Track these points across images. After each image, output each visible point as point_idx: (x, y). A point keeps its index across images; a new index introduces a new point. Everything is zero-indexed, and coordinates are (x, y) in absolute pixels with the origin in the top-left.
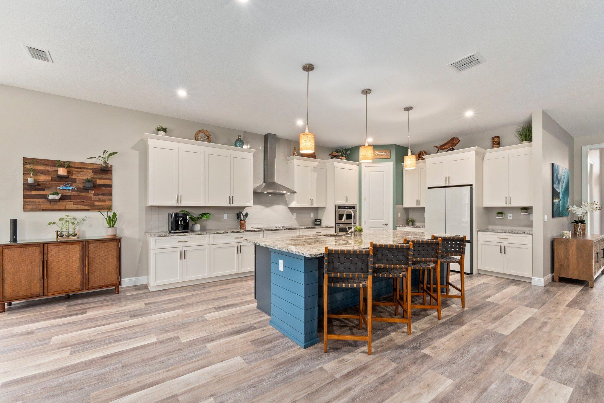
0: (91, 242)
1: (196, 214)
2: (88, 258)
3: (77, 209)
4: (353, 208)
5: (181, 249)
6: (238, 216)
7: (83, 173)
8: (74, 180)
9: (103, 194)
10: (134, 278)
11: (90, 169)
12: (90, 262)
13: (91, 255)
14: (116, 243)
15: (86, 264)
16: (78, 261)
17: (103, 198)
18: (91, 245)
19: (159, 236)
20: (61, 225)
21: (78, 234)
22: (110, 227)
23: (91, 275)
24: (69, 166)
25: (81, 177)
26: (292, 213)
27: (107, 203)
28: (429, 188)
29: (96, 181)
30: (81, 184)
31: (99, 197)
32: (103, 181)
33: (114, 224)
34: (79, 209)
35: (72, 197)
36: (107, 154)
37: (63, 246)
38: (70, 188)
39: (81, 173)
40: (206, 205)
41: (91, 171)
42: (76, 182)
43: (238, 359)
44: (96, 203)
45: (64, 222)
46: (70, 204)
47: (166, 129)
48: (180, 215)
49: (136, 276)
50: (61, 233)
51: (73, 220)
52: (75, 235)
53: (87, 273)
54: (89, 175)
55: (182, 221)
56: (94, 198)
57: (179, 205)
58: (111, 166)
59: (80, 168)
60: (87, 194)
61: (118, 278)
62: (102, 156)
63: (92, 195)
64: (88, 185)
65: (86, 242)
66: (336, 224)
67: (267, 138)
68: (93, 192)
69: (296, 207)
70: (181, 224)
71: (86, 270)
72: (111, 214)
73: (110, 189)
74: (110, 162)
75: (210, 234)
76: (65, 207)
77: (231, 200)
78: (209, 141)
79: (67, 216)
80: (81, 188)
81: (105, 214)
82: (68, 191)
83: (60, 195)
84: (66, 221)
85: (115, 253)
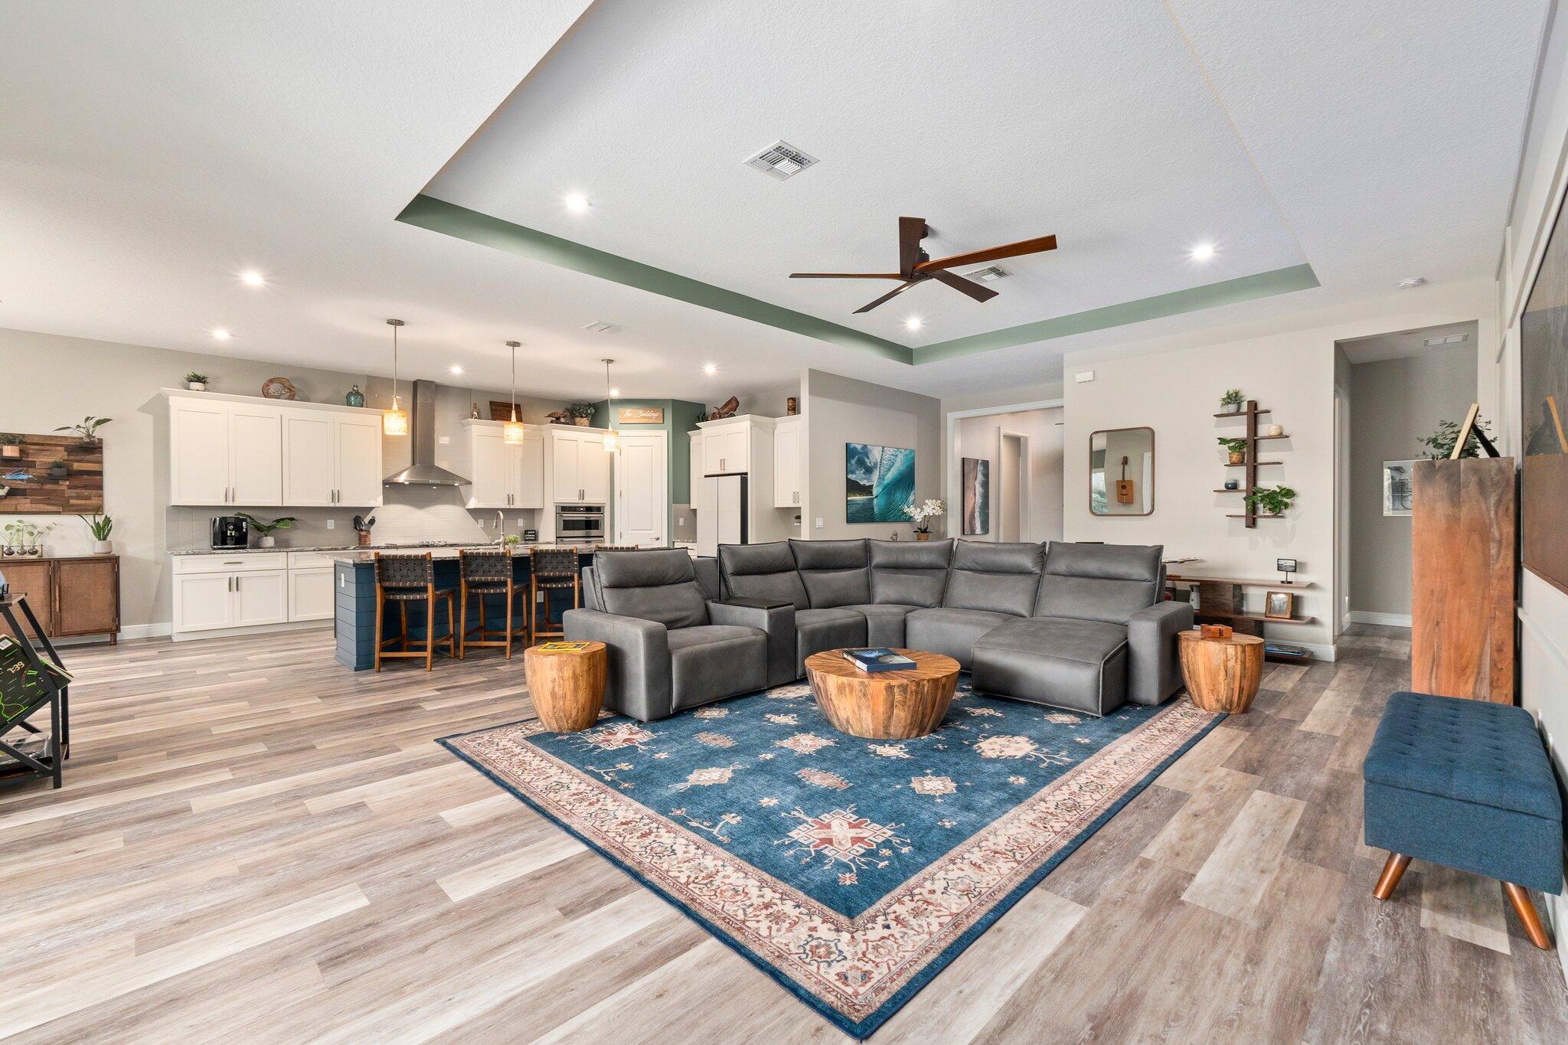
0: (64, 563)
1: (266, 520)
2: (60, 587)
3: (38, 510)
4: (599, 509)
5: (230, 575)
6: (357, 522)
7: (48, 453)
8: (33, 465)
9: (86, 487)
10: (147, 625)
11: (61, 445)
12: (62, 593)
13: (65, 584)
14: (109, 565)
15: (55, 596)
16: (41, 591)
17: (86, 493)
18: (65, 568)
19: (187, 554)
20: (9, 536)
21: (40, 550)
22: (100, 539)
23: (64, 614)
24: (21, 442)
25: (44, 459)
26: (476, 520)
27: (94, 501)
28: (706, 476)
29: (72, 465)
30: (44, 471)
31: (78, 491)
32: (84, 464)
33: (107, 535)
34: (42, 510)
35: (28, 492)
36: (92, 422)
37: (16, 568)
38: (25, 477)
39: (45, 453)
40: (284, 505)
41: (63, 448)
42: (34, 467)
43: (265, 679)
44: (72, 502)
45: (13, 531)
46: (24, 503)
47: (204, 378)
48: (229, 521)
49: (151, 622)
50: (9, 549)
51: (31, 529)
52: (36, 552)
53: (58, 610)
54: (60, 455)
55: (233, 529)
56: (68, 493)
57: (231, 505)
58: (101, 441)
59: (43, 444)
60: (56, 487)
61: (114, 620)
62: (82, 424)
63: (63, 488)
64: (57, 472)
65: (56, 563)
66: (557, 538)
67: (416, 385)
68: (68, 483)
69: (475, 509)
70: (231, 535)
71: (55, 606)
72: (100, 519)
73: (98, 477)
74: (99, 433)
75: (287, 552)
76: (16, 507)
77: (336, 495)
78: (292, 398)
79: (20, 521)
80: (43, 477)
81: (90, 519)
82: (20, 482)
83: (7, 488)
84: (18, 530)
85: (108, 581)
